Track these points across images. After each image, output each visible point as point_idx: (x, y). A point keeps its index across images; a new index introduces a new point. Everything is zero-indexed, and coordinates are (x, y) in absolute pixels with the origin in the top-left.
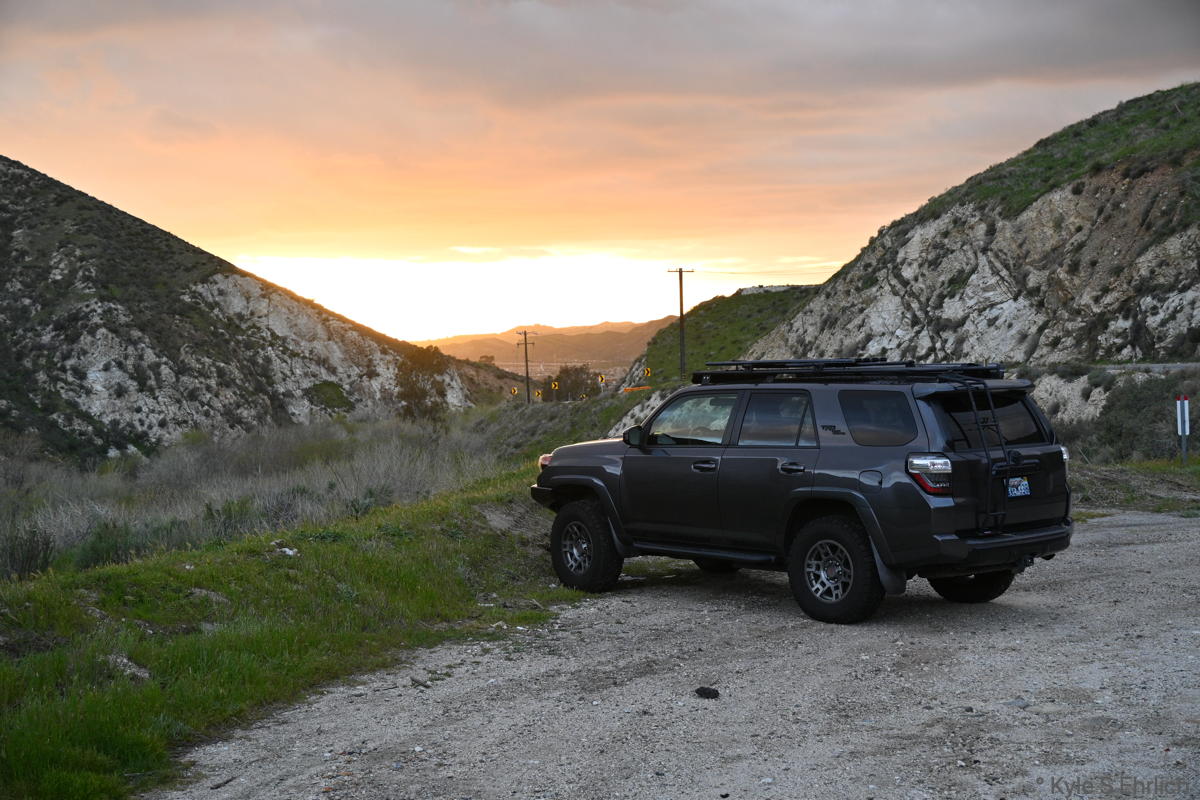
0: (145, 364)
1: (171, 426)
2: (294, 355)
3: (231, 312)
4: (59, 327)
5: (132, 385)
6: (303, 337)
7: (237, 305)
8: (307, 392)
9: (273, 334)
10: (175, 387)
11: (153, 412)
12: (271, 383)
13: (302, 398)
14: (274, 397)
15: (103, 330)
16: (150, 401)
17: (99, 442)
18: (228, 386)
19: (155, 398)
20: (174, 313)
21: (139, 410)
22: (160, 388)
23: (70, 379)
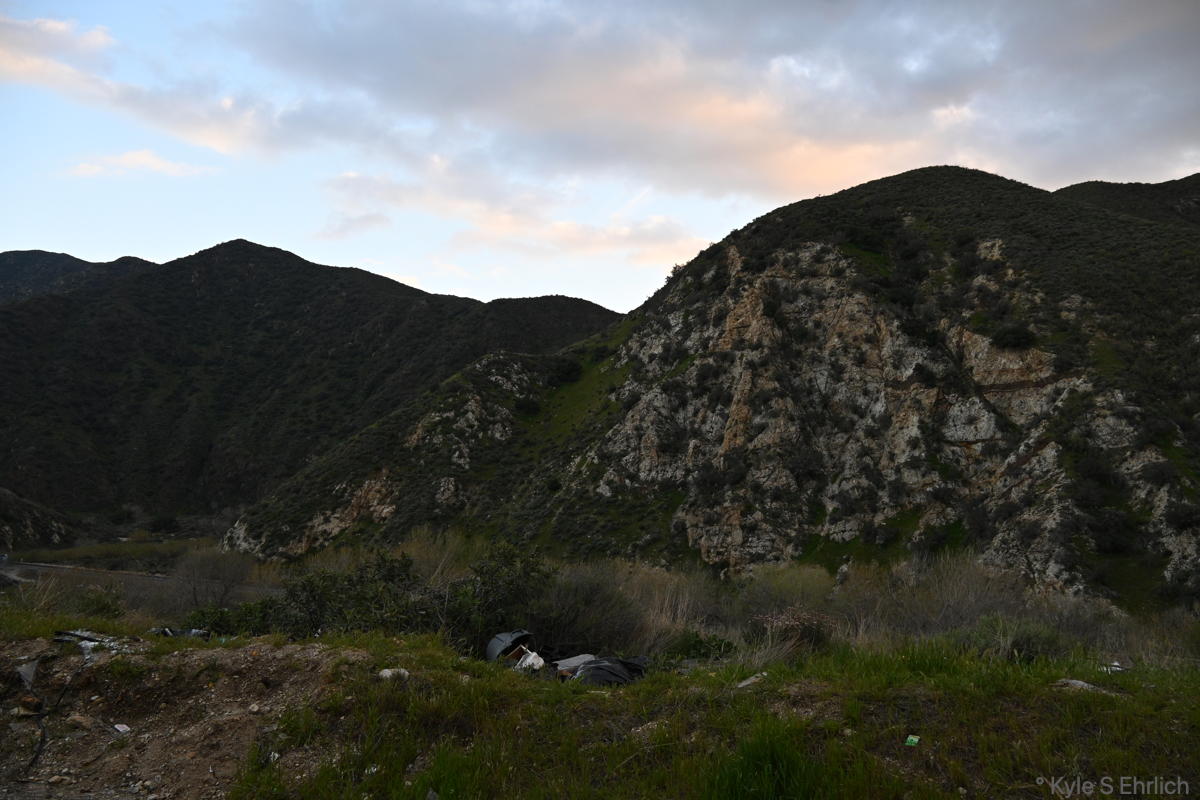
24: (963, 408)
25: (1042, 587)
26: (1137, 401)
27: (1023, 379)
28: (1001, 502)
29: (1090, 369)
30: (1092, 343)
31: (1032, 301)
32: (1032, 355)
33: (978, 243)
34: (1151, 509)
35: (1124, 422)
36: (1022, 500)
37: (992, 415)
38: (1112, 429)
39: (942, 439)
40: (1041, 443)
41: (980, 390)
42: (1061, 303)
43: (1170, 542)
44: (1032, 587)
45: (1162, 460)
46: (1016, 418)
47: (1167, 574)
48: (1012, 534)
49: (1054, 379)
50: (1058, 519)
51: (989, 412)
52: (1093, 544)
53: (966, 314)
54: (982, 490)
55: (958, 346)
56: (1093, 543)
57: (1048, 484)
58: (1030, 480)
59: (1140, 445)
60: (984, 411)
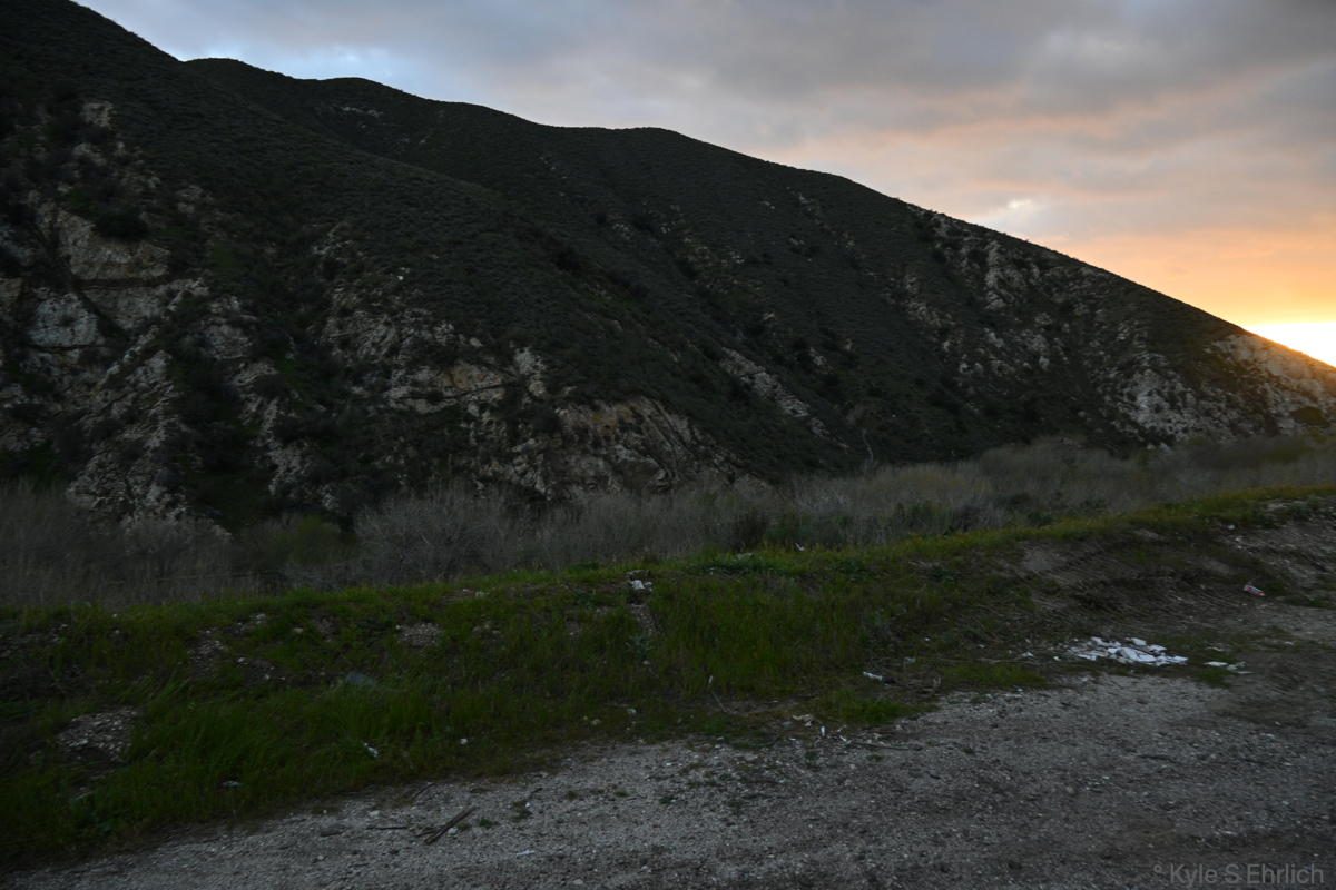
0: (1176, 392)
1: (1191, 432)
2: (1285, 388)
3: (1240, 359)
4: (1121, 369)
5: (1166, 405)
6: (1293, 377)
7: (1244, 355)
8: (1293, 414)
9: (1270, 374)
10: (1196, 407)
11: (1179, 423)
12: (1266, 406)
13: (1289, 417)
14: (1267, 416)
15: (1149, 371)
16: (1178, 416)
17: (1141, 439)
18: (1233, 407)
19: (1182, 414)
20: (1199, 360)
21: (1170, 421)
22: (1185, 407)
23: (1126, 400)
24: (56, 306)
25: (141, 513)
26: (252, 310)
27: (131, 276)
28: (101, 419)
29: (207, 271)
30: (210, 243)
31: (146, 186)
32: (143, 249)
33: (83, 103)
34: (261, 422)
35: (239, 332)
36: (122, 417)
37: (93, 316)
38: (227, 339)
39: (26, 343)
40: (149, 352)
41: (79, 285)
42: (178, 193)
43: (277, 456)
44: (131, 515)
45: (274, 372)
46: (123, 322)
47: (272, 488)
48: (110, 456)
49: (167, 279)
50: (163, 437)
51: (89, 312)
52: (199, 463)
53: (63, 189)
54: (78, 406)
55: (51, 228)
56: (199, 461)
57: (153, 398)
58: (134, 394)
59: (254, 357)
60: (83, 311)
